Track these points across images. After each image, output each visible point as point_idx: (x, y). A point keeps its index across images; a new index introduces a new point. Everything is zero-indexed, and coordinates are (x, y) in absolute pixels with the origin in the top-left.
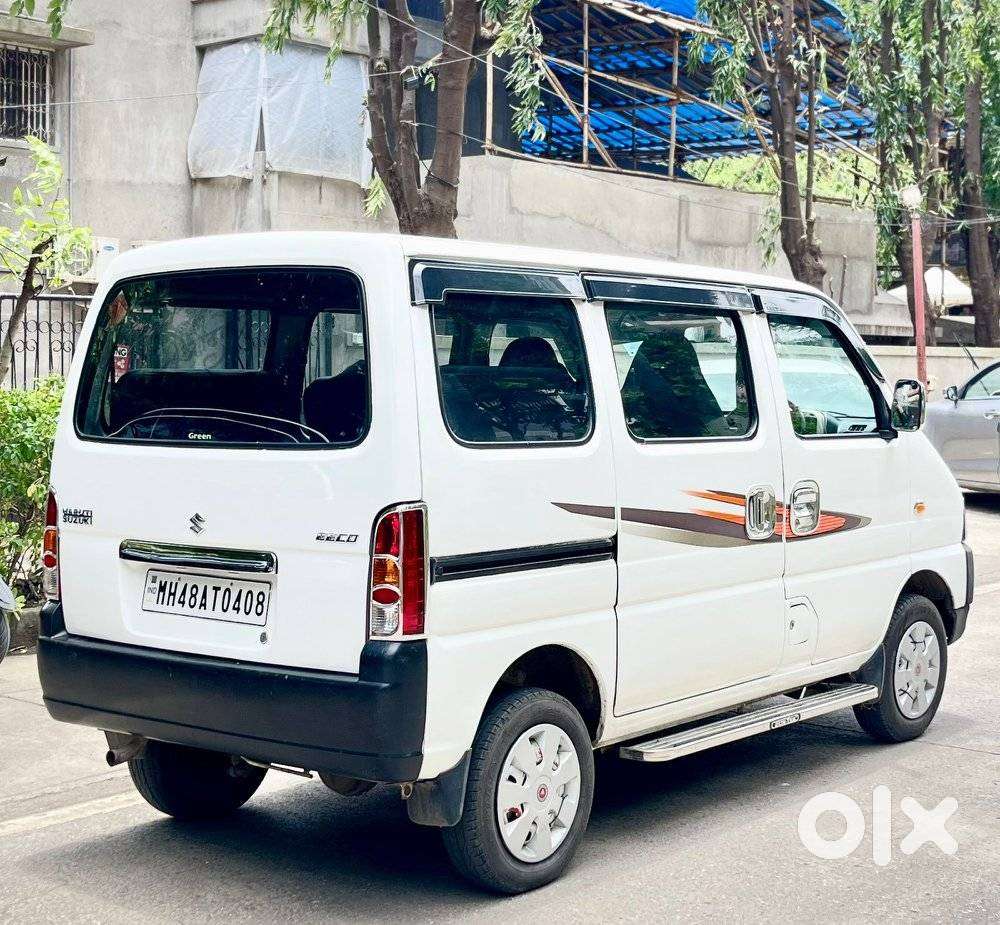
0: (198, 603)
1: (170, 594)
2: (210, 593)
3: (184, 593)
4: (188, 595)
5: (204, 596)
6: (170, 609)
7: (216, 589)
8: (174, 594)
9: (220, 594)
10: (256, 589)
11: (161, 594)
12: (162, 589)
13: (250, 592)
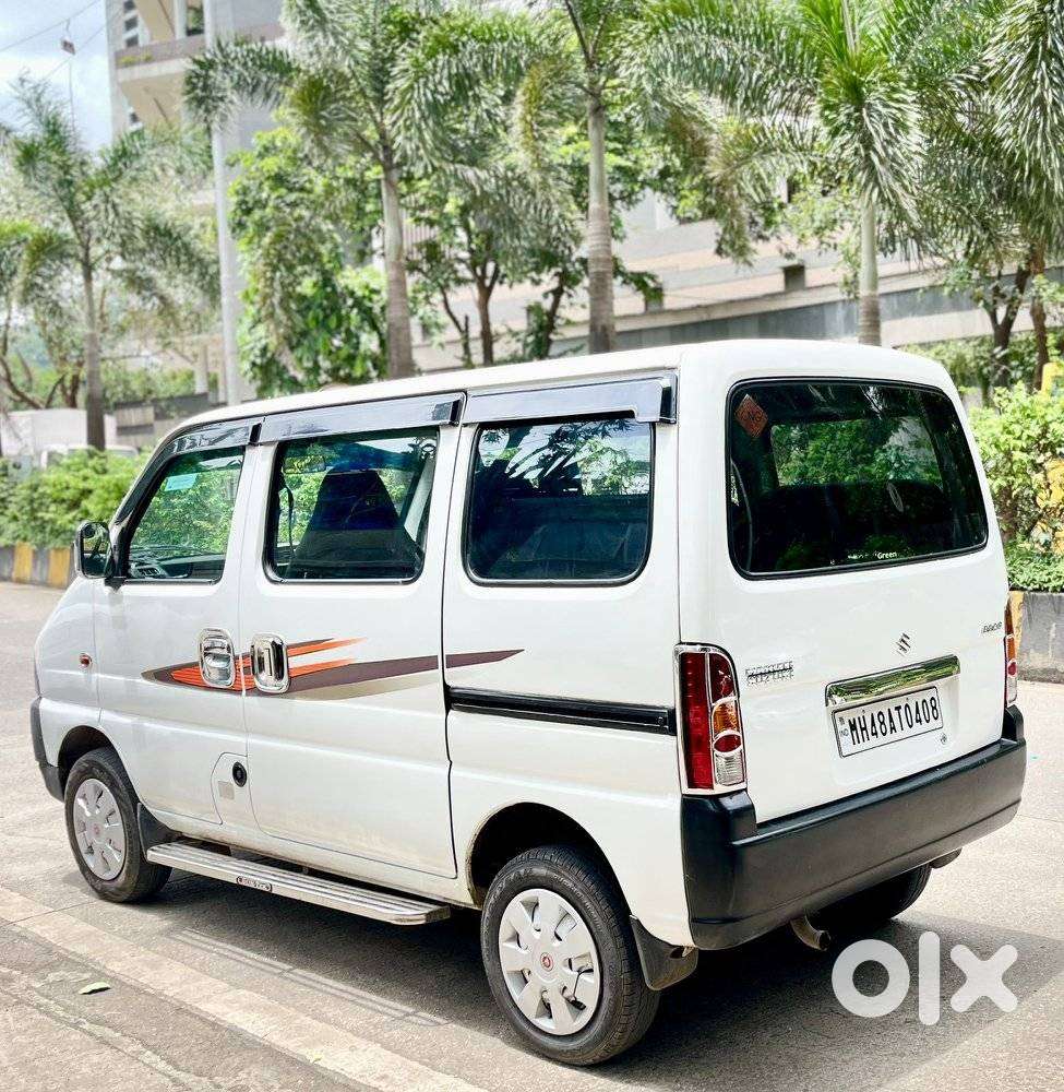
0: (889, 730)
1: (862, 729)
2: (895, 714)
3: (873, 724)
4: (877, 724)
5: (891, 720)
6: (867, 744)
7: (898, 708)
8: (865, 729)
9: (902, 711)
10: (927, 696)
11: (854, 733)
12: (853, 727)
13: (924, 701)
